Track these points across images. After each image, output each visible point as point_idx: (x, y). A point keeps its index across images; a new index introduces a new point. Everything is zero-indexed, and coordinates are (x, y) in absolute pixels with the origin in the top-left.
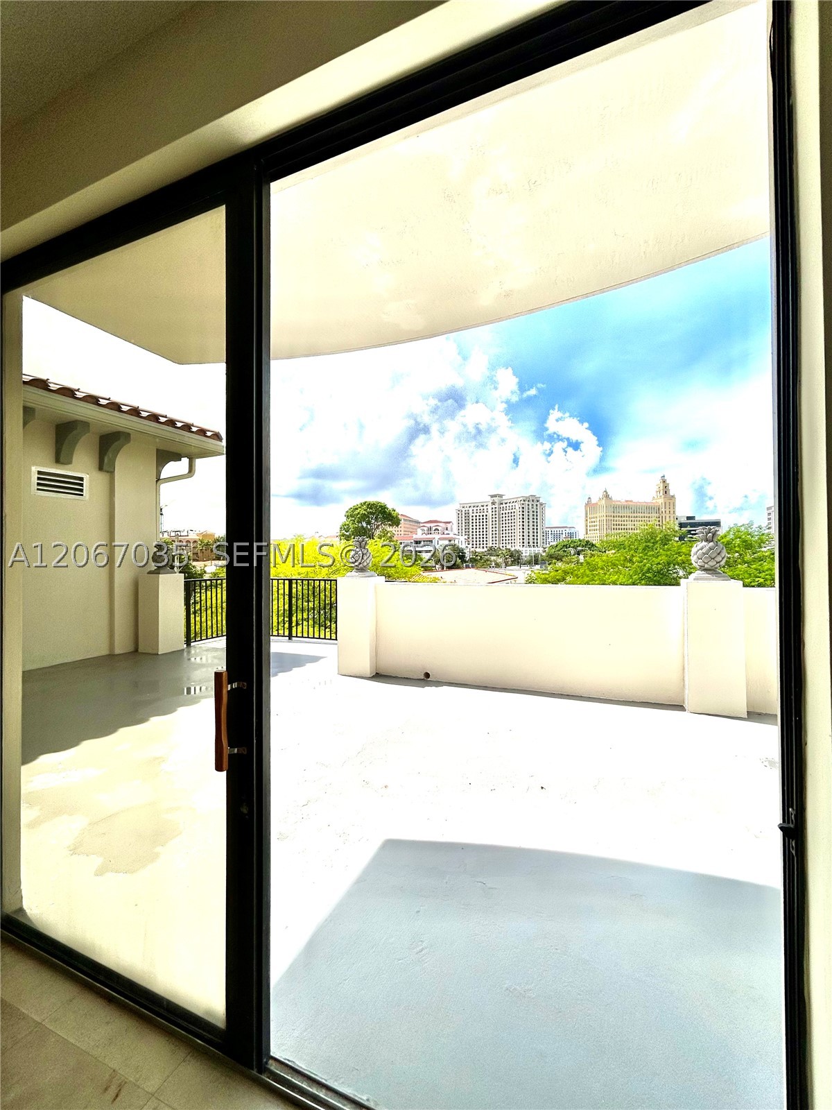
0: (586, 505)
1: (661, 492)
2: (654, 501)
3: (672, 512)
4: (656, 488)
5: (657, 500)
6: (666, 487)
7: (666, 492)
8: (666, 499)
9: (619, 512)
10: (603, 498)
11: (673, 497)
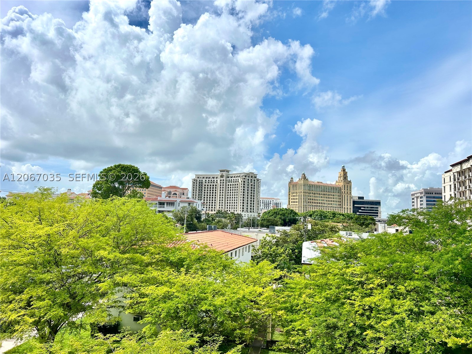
0: (290, 183)
1: (342, 178)
2: (337, 184)
3: (349, 193)
4: (338, 175)
5: (339, 183)
6: (345, 174)
7: (345, 178)
8: (345, 183)
9: (313, 190)
10: (302, 179)
11: (350, 182)
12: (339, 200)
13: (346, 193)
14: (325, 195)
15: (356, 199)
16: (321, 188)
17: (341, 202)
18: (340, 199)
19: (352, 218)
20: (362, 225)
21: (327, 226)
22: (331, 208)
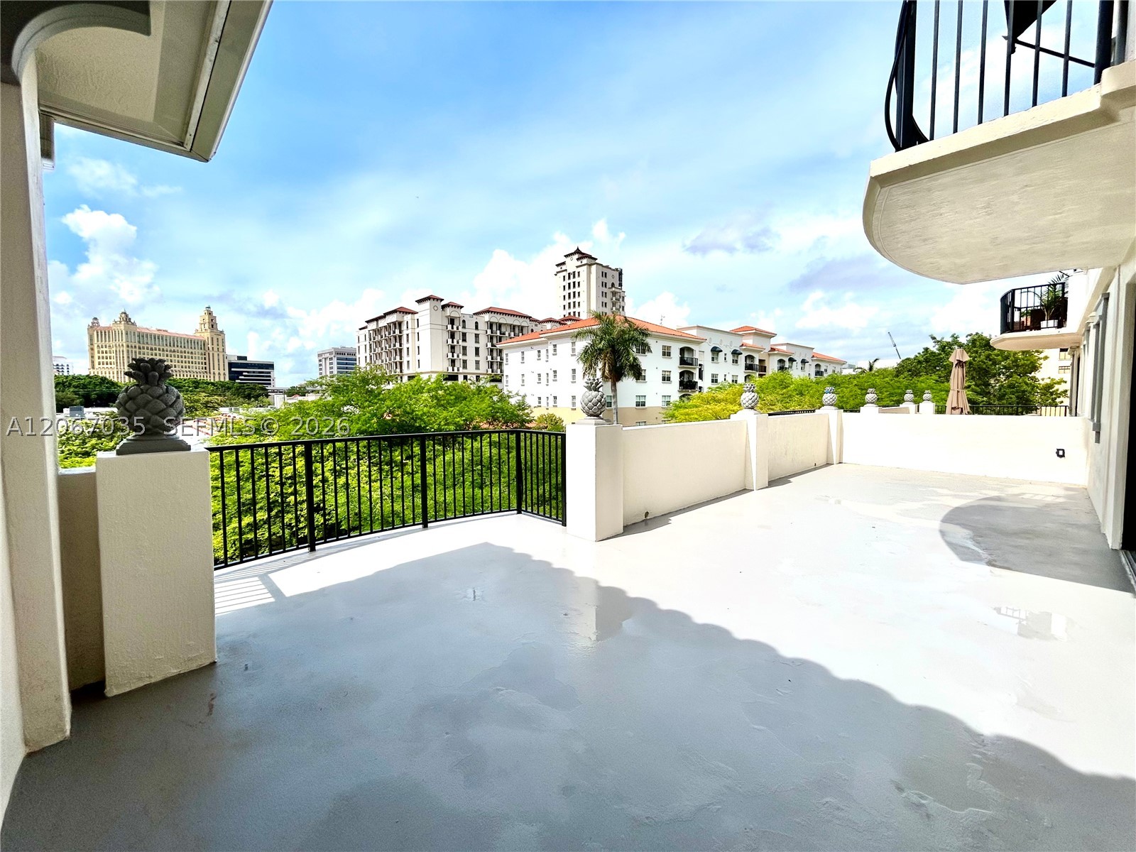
0: (91, 328)
1: (207, 326)
2: (198, 335)
3: (221, 350)
4: (199, 320)
5: (202, 334)
6: (212, 320)
7: (212, 326)
8: (213, 334)
9: (147, 343)
10: (120, 322)
11: (222, 332)
12: (204, 361)
13: (216, 349)
14: (174, 351)
15: (235, 360)
16: (166, 340)
17: (208, 363)
18: (205, 359)
19: (229, 388)
20: (248, 397)
21: (197, 401)
22: (189, 374)
